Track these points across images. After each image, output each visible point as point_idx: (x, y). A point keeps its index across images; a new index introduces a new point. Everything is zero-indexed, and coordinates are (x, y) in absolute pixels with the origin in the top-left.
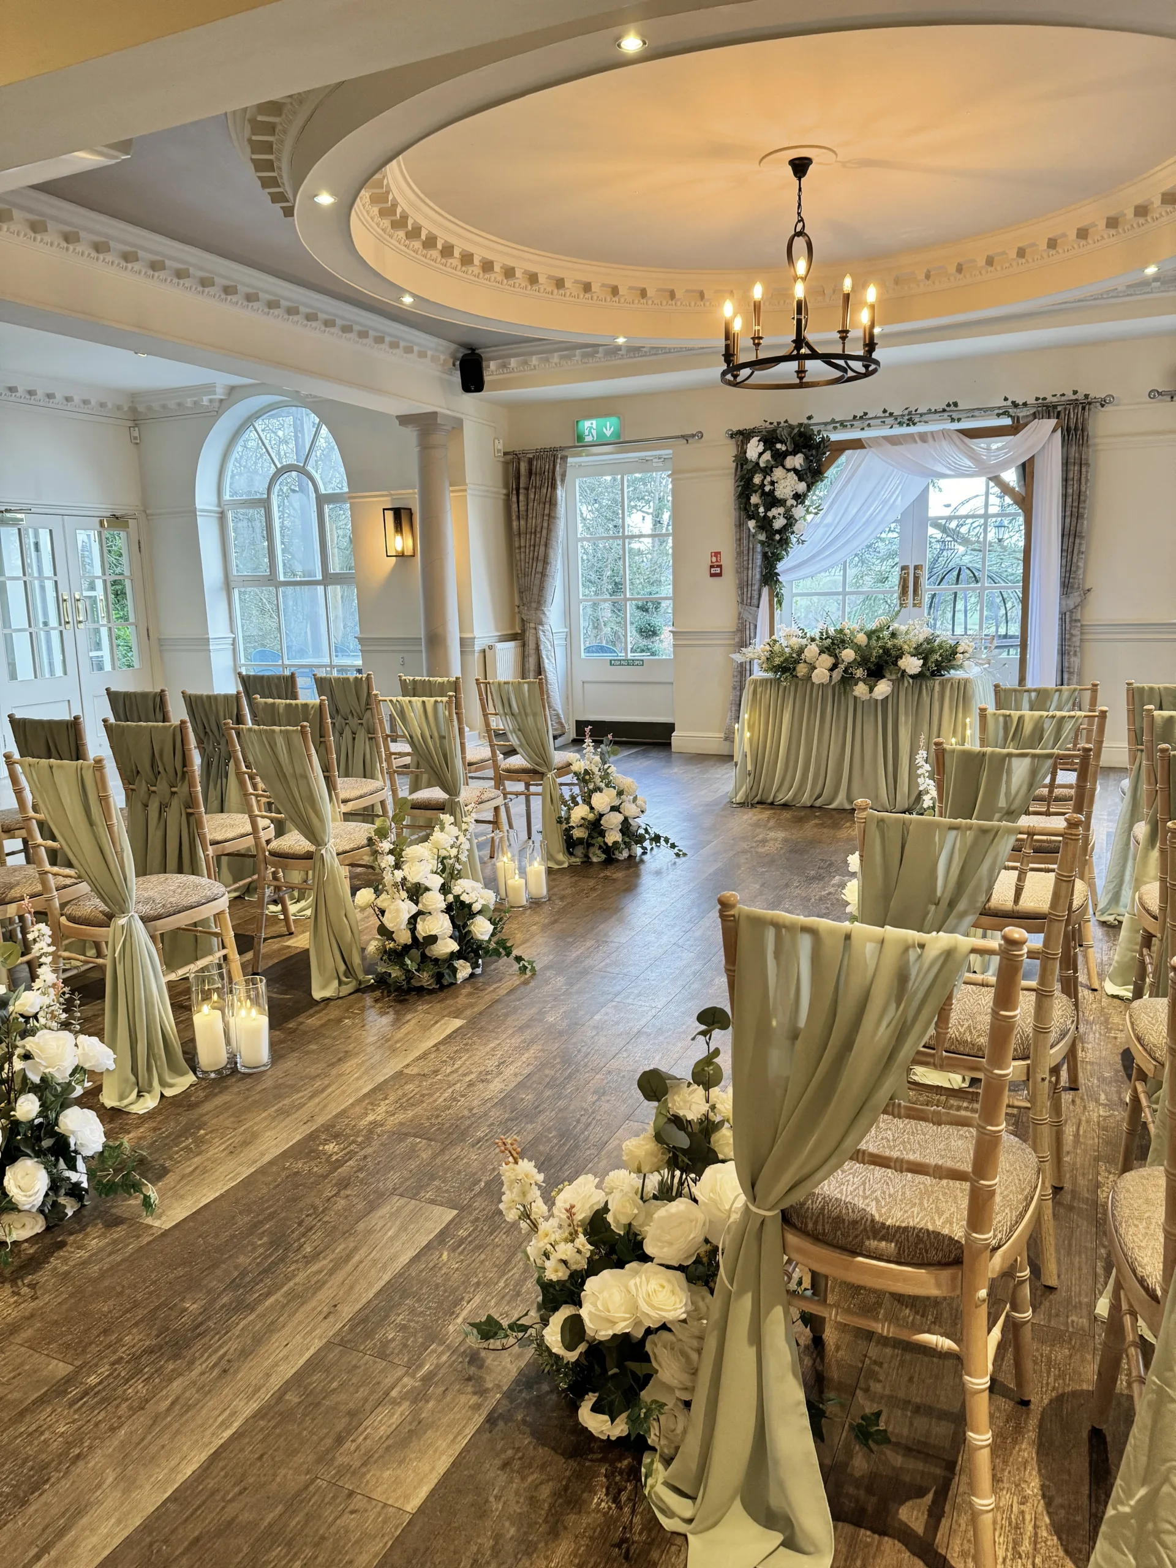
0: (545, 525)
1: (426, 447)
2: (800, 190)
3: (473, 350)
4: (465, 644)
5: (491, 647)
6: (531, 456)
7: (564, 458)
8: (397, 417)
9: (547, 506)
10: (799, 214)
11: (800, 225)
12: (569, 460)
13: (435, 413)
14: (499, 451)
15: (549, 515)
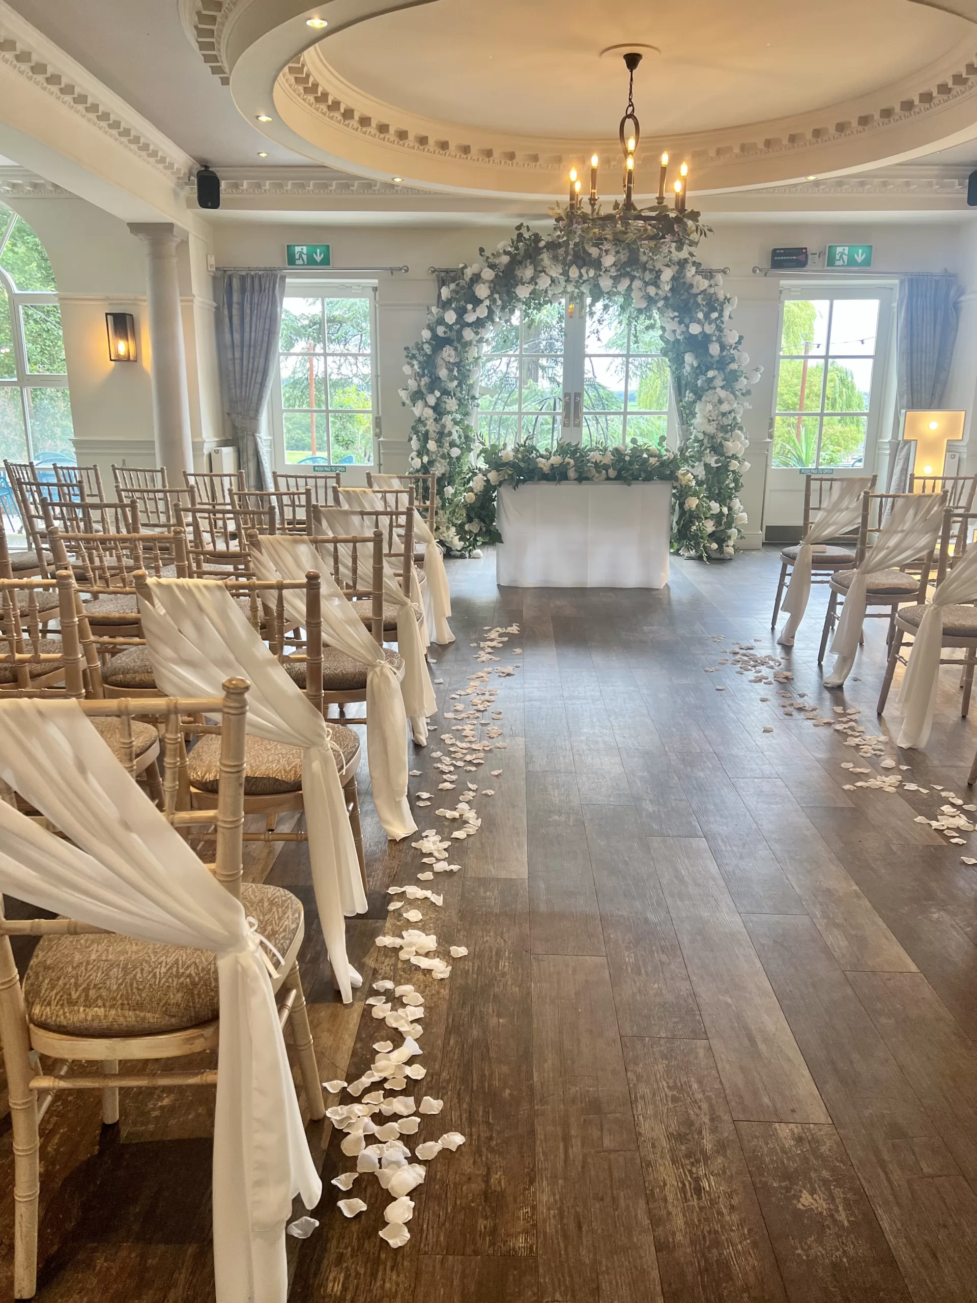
0: (266, 339)
1: (158, 256)
2: (632, 79)
3: (206, 167)
4: (197, 447)
5: (217, 452)
6: (244, 273)
7: (283, 278)
8: (130, 225)
9: (268, 321)
10: (630, 100)
11: (631, 108)
12: (287, 280)
13: (172, 225)
14: (211, 266)
15: (269, 330)
